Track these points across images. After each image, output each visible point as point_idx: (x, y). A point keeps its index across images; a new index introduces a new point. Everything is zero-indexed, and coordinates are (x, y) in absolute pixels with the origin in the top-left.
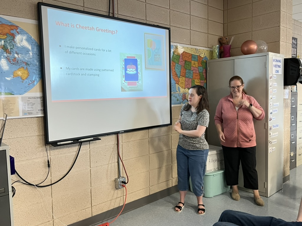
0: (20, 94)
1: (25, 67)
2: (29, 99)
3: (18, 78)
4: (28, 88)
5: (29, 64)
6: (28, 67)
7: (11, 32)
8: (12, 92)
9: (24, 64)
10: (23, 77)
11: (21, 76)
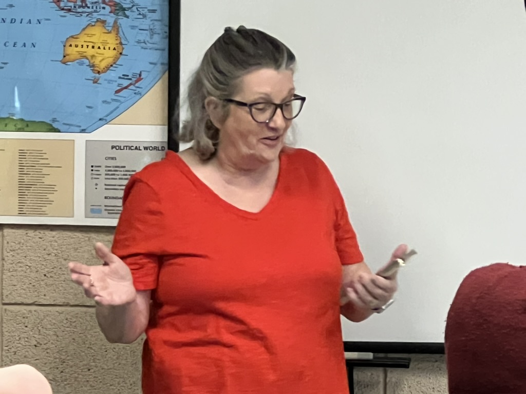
0: (83, 131)
1: (111, 19)
2: (115, 153)
3: (82, 64)
4: (116, 104)
5: (124, 9)
6: (123, 21)
8: (54, 120)
9: (108, 9)
10: (97, 61)
11: (93, 56)
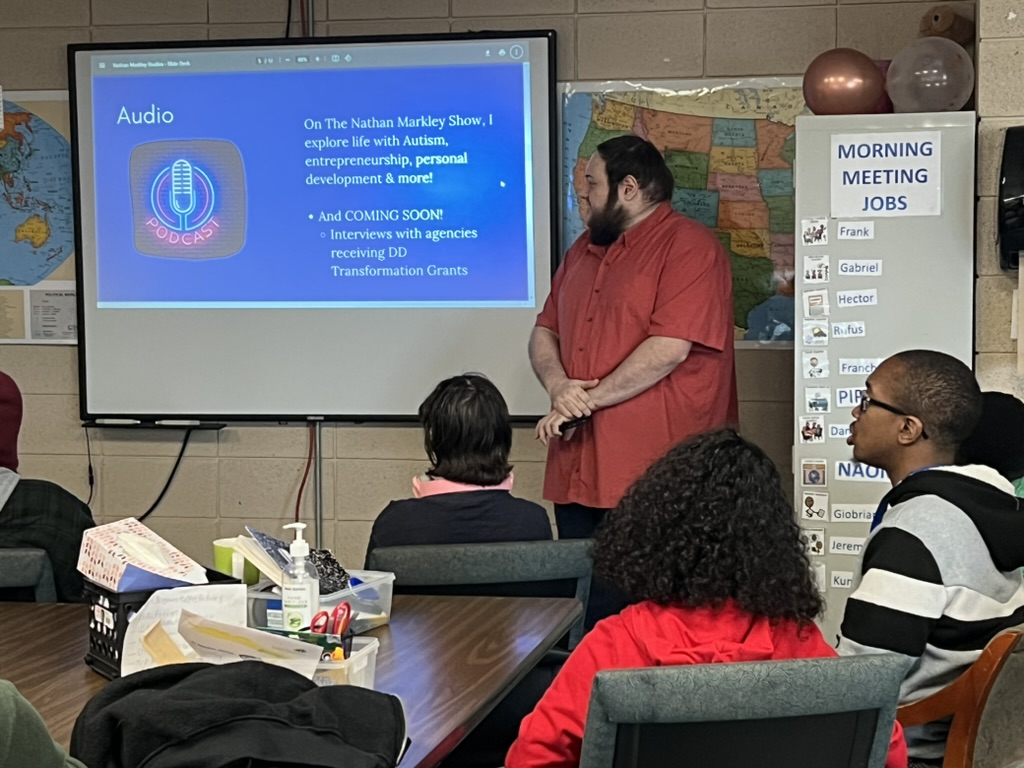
0: (28, 285)
1: (42, 214)
2: (47, 298)
3: (26, 242)
4: (47, 267)
5: (50, 208)
6: (50, 215)
7: (17, 130)
8: (11, 278)
9: (41, 207)
10: (35, 240)
11: (33, 237)
